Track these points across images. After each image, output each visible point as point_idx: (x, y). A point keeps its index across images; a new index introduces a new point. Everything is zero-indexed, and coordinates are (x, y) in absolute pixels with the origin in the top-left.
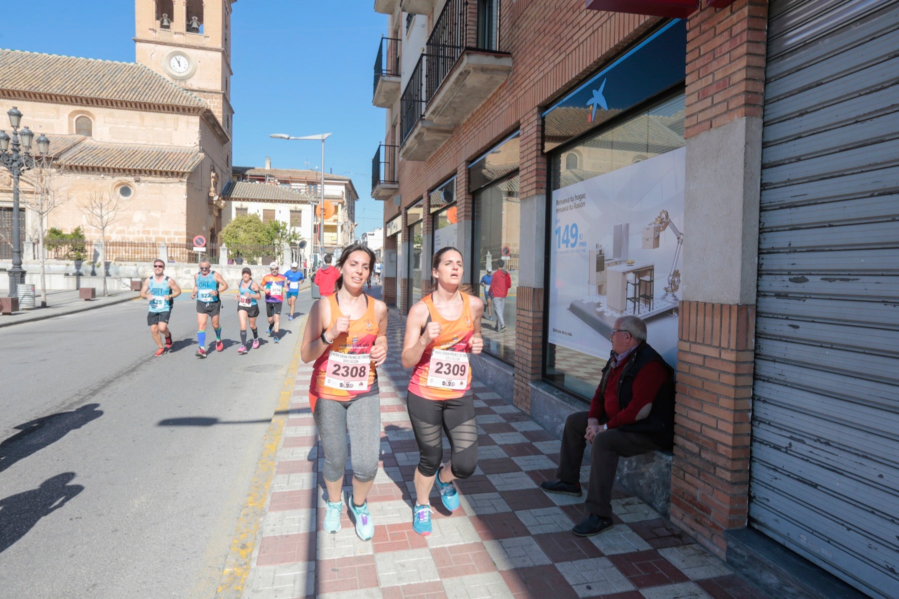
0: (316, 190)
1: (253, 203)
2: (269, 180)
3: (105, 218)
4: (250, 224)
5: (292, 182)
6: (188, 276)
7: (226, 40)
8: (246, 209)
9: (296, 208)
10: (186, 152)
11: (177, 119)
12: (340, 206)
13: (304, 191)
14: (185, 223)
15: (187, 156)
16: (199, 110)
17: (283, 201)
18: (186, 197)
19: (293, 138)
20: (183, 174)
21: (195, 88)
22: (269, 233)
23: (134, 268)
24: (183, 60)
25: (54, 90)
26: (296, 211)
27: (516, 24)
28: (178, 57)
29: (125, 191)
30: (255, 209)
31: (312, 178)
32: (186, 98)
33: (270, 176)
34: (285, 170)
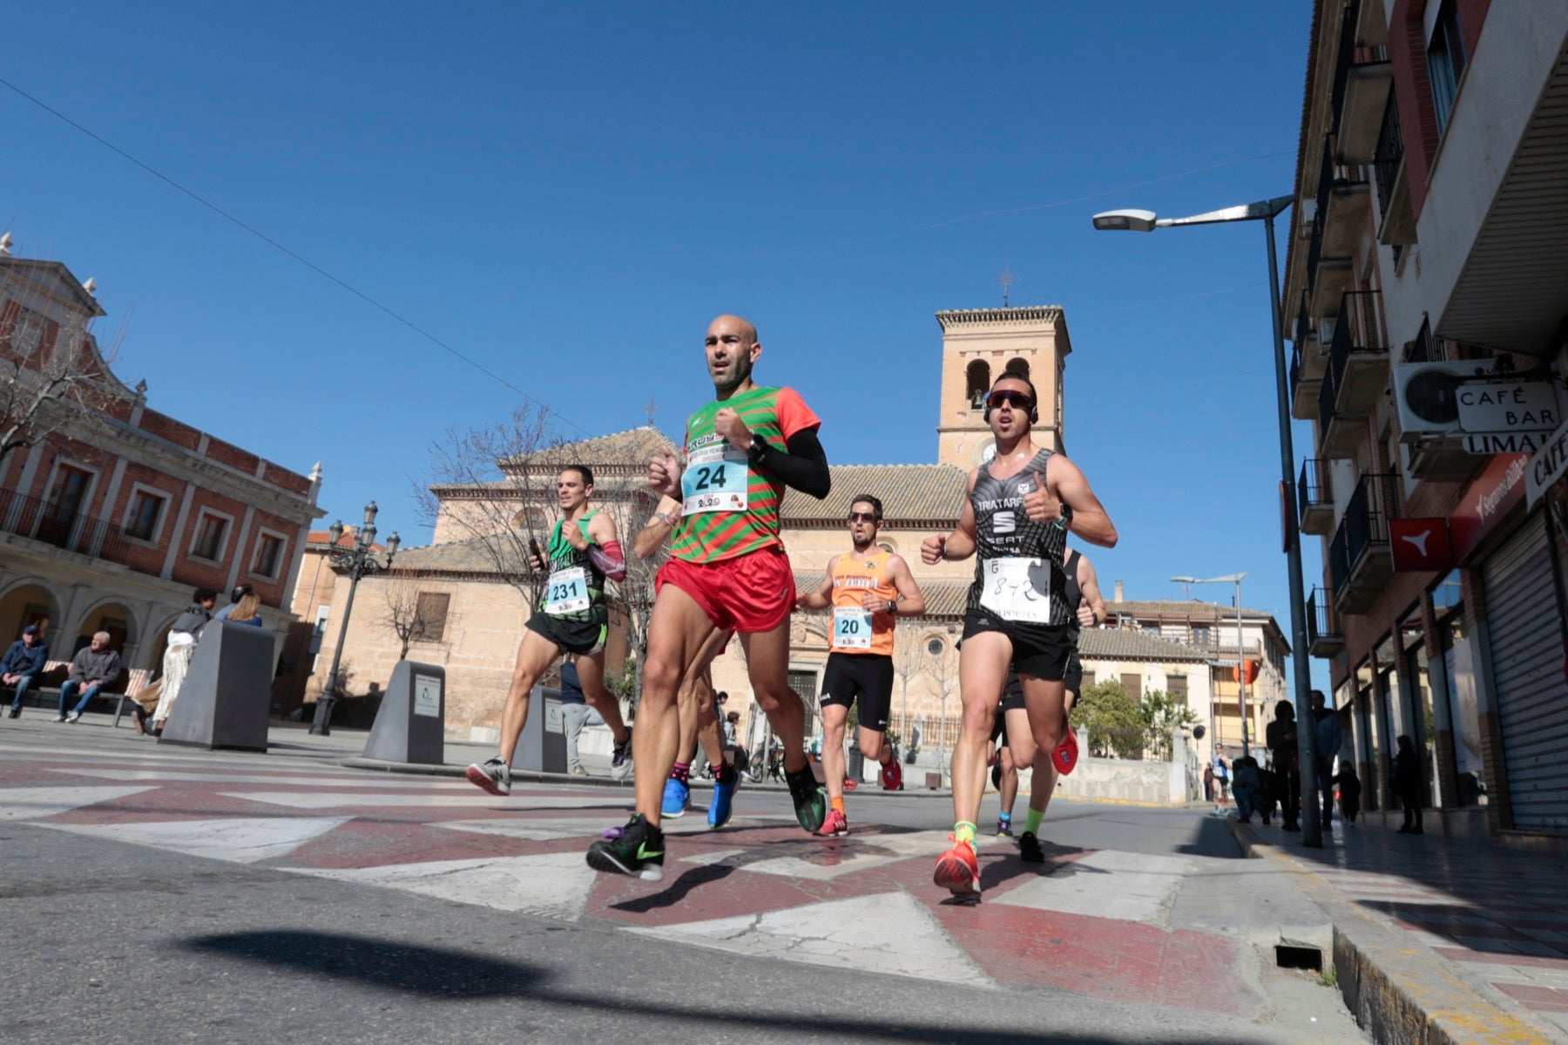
1: (1102, 662)
2: (1123, 621)
4: (1108, 697)
5: (1163, 623)
9: (1176, 670)
13: (1184, 638)
17: (1155, 659)
26: (1177, 677)
29: (936, 646)
30: (1105, 672)
31: (1201, 617)
33: (1123, 615)
34: (1149, 601)
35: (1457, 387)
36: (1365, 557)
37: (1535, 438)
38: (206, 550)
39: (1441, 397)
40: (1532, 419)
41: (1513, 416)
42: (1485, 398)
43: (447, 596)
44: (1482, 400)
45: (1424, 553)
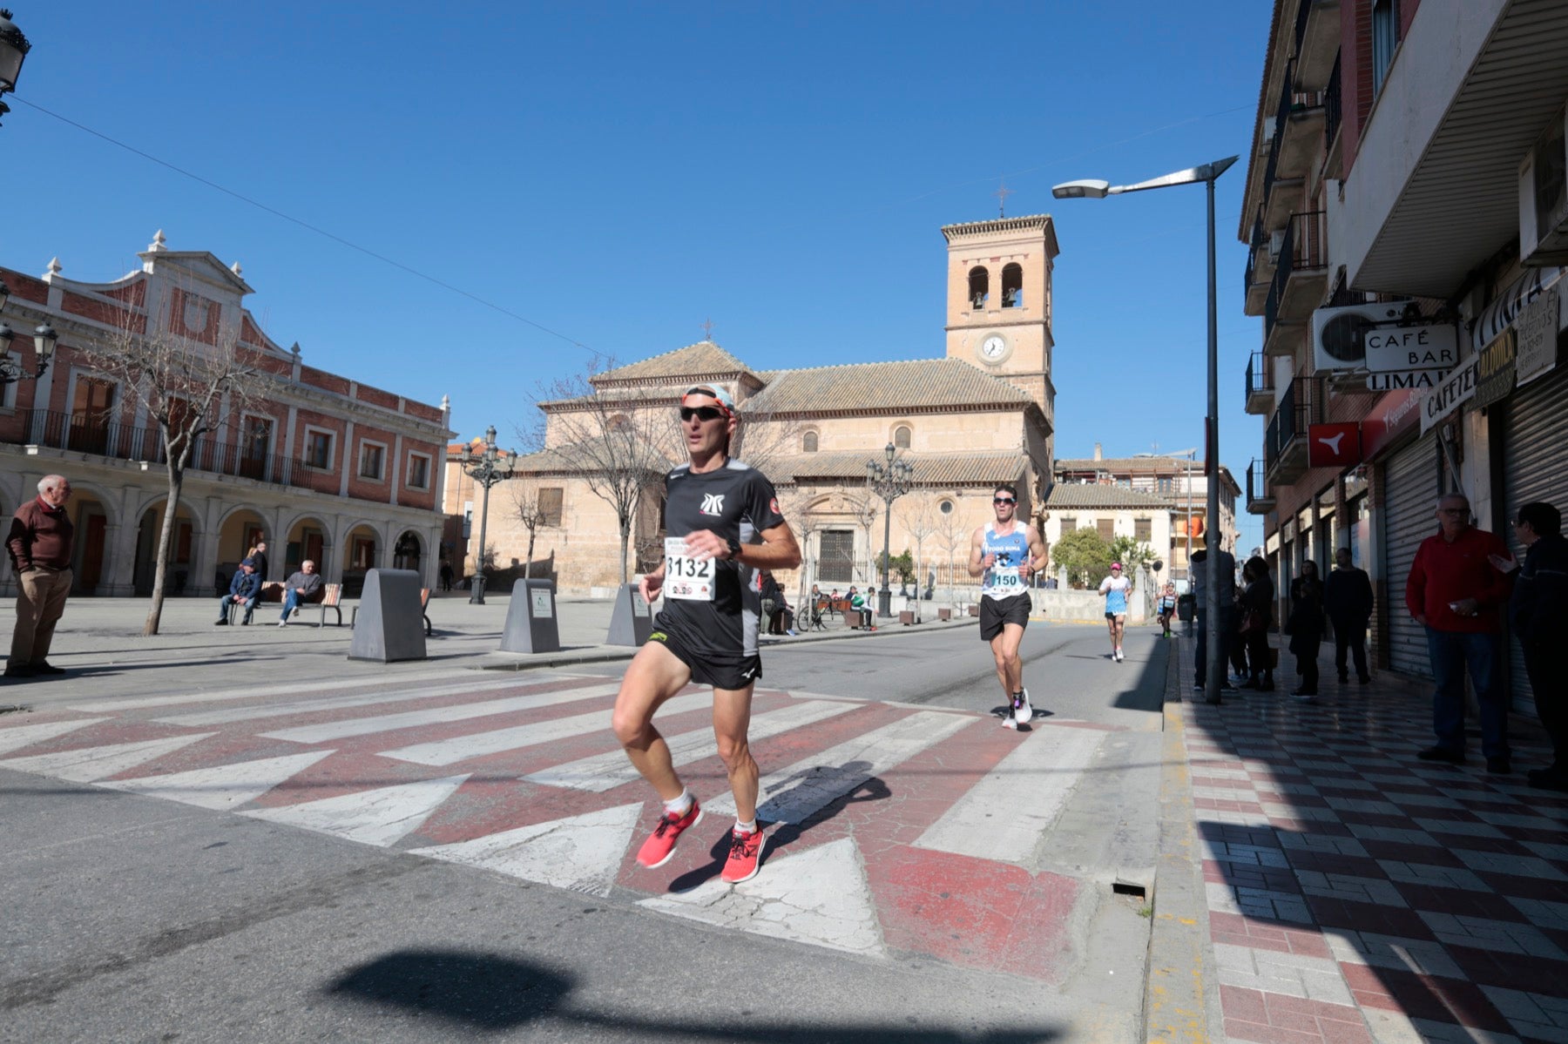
0: (1169, 484)
1: (1082, 511)
2: (1101, 476)
3: (955, 539)
4: (1085, 540)
5: (1134, 476)
7: (1046, 307)
8: (1074, 520)
9: (1143, 515)
10: (1009, 456)
11: (999, 416)
15: (1012, 459)
16: (1023, 403)
17: (1125, 507)
21: (1011, 372)
22: (1114, 551)
23: (967, 592)
24: (998, 342)
25: (878, 404)
26: (1143, 520)
28: (992, 340)
29: (946, 507)
30: (1086, 520)
31: (1162, 471)
33: (1102, 471)
34: (1122, 459)
35: (1367, 332)
36: (1291, 446)
37: (1433, 376)
38: (370, 473)
39: (1354, 338)
40: (1432, 358)
41: (1415, 356)
42: (1392, 340)
43: (561, 490)
44: (1389, 342)
45: (1337, 452)
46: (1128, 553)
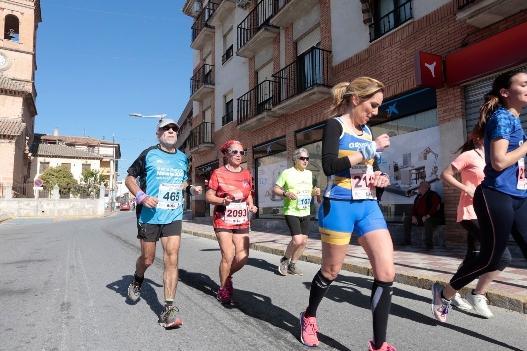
0: (93, 150)
1: (54, 158)
2: (58, 143)
4: (61, 172)
5: (76, 145)
6: (28, 207)
7: (34, 46)
8: (48, 163)
9: (87, 162)
10: (12, 122)
11: (5, 98)
12: (112, 162)
13: (85, 151)
14: (13, 171)
15: (14, 124)
16: (23, 93)
17: (77, 158)
18: (14, 153)
19: (144, 116)
20: (13, 137)
26: (86, 165)
27: (336, 75)
30: (54, 163)
32: (13, 85)
33: (59, 140)
34: (69, 136)
46: (93, 179)
